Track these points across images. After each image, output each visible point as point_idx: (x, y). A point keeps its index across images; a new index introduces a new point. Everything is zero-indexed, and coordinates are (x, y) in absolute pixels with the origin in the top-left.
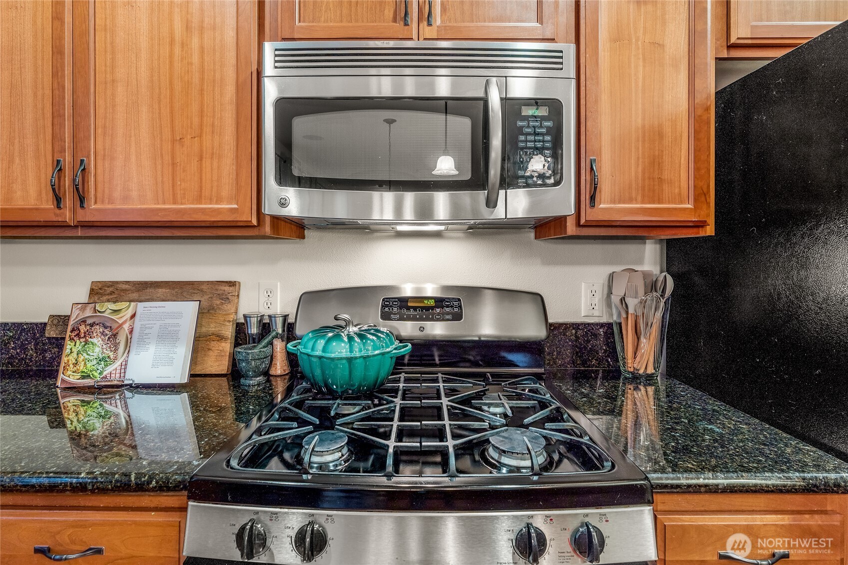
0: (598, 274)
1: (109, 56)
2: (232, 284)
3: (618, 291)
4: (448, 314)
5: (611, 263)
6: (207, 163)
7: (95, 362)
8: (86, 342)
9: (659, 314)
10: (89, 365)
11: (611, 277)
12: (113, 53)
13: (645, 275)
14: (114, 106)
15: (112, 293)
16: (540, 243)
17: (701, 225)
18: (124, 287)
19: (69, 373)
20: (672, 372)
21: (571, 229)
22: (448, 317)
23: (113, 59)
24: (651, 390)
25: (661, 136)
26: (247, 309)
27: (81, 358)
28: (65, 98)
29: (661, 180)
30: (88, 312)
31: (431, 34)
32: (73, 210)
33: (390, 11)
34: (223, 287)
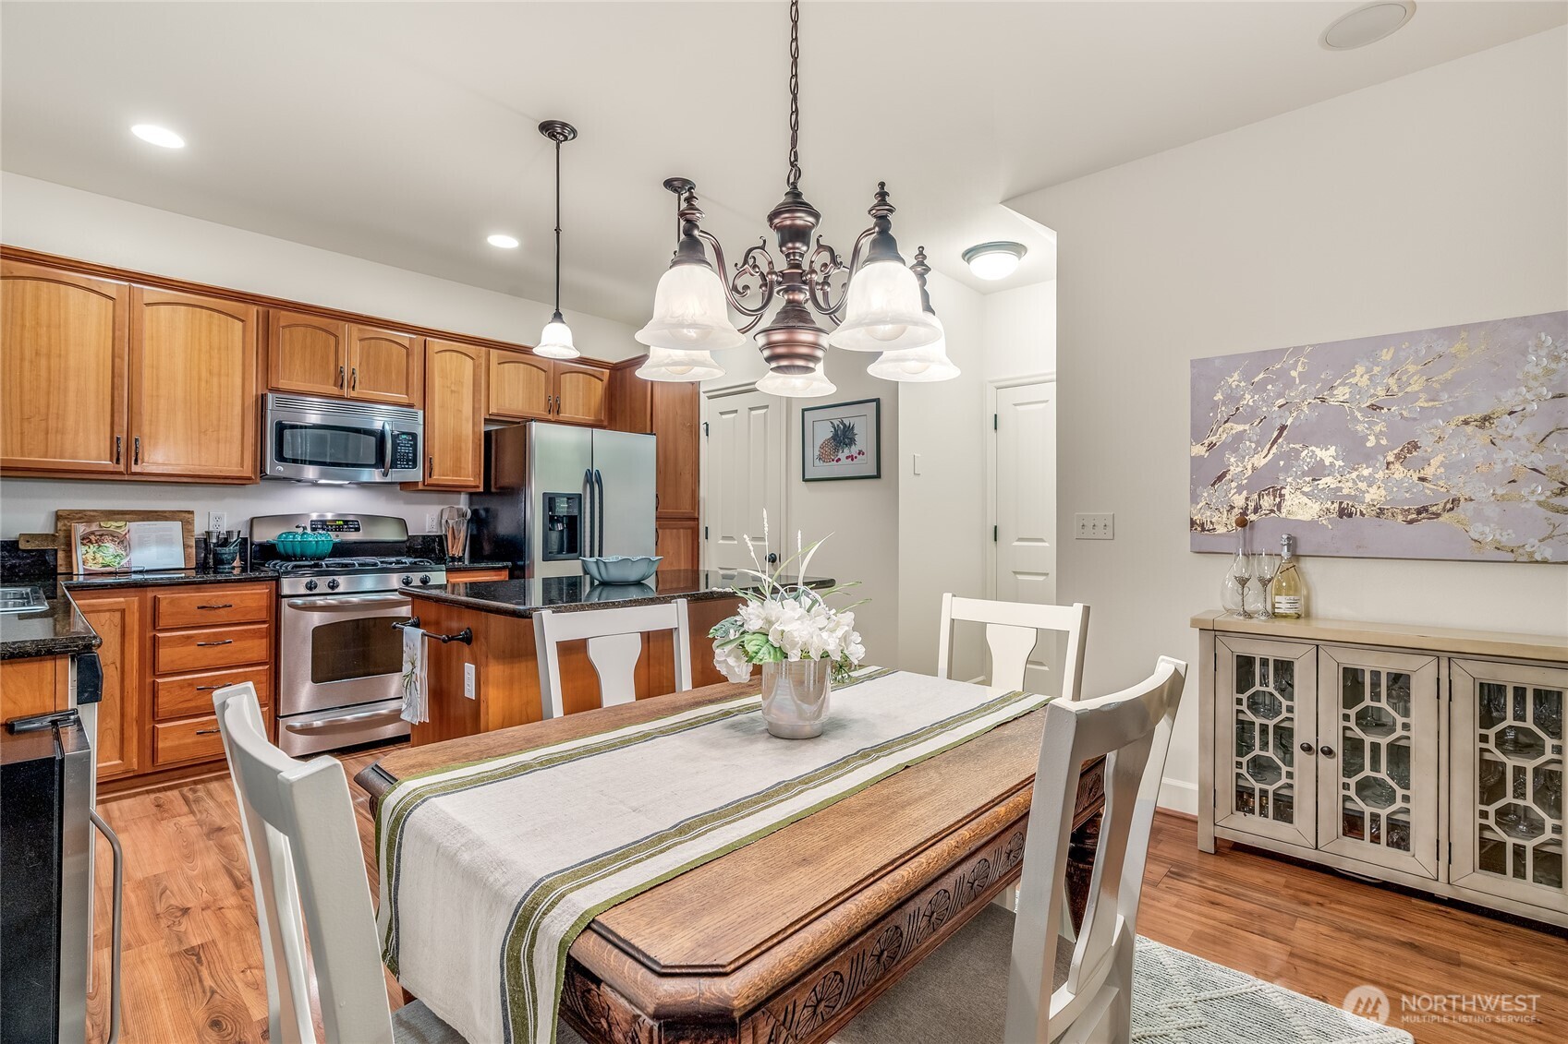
2: (192, 512)
3: (445, 517)
4: (351, 528)
5: (442, 504)
7: (112, 557)
8: (100, 546)
9: (464, 528)
10: (107, 559)
11: (443, 510)
12: (158, 381)
13: (458, 510)
14: (158, 410)
15: (80, 517)
16: (403, 493)
17: (478, 487)
18: (92, 514)
19: (90, 564)
20: (472, 553)
21: (421, 487)
22: (350, 530)
23: (158, 383)
25: (461, 449)
26: (199, 529)
27: (98, 556)
28: (123, 402)
29: (460, 468)
30: (94, 527)
31: (354, 394)
32: (128, 466)
33: (332, 381)
34: (184, 515)
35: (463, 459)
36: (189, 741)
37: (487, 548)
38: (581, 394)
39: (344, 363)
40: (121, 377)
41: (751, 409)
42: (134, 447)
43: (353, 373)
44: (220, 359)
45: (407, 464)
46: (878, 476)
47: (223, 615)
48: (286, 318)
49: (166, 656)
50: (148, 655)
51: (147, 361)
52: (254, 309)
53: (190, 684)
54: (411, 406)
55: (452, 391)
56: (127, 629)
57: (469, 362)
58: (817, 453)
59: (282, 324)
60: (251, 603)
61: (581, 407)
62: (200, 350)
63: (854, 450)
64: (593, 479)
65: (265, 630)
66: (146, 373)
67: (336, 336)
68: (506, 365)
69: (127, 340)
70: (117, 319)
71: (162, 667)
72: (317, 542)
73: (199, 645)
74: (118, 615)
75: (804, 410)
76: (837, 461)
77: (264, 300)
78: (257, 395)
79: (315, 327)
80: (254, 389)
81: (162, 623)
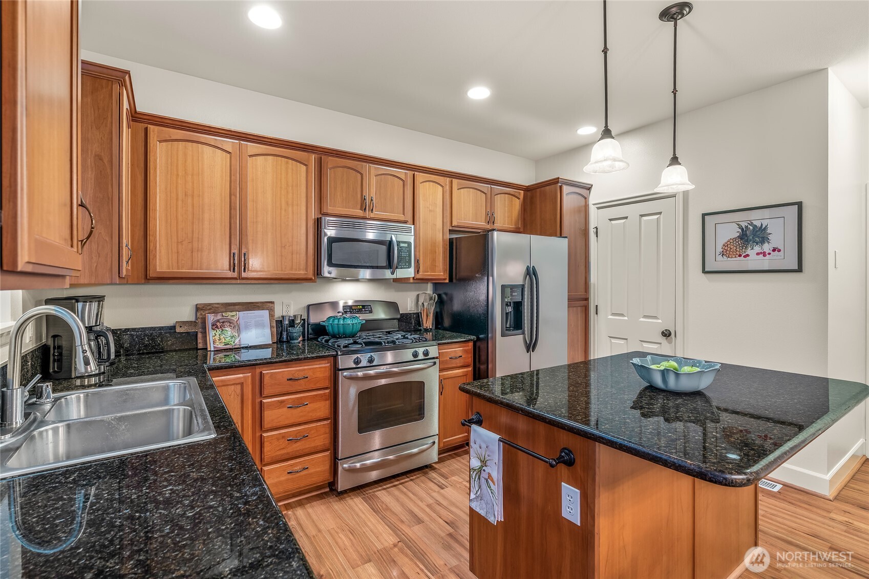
0: (413, 295)
1: (255, 212)
2: (272, 303)
3: (421, 301)
4: (367, 311)
5: (418, 291)
6: (294, 256)
7: (230, 338)
8: (222, 330)
9: (433, 308)
10: (227, 339)
11: (418, 296)
12: (257, 211)
13: (429, 295)
14: (257, 232)
15: (210, 309)
16: (395, 284)
17: (444, 279)
18: (216, 306)
19: (217, 344)
20: (437, 328)
22: (367, 312)
23: (257, 213)
24: (431, 333)
25: (435, 252)
26: (278, 314)
27: (222, 337)
28: (236, 227)
29: (435, 266)
30: (219, 317)
31: (372, 215)
32: (240, 273)
33: (359, 206)
34: (268, 304)
35: (437, 259)
36: (283, 478)
37: (447, 322)
38: (507, 209)
39: (366, 193)
40: (235, 209)
41: (642, 216)
42: (243, 259)
43: (372, 200)
44: (293, 194)
45: (405, 265)
46: (800, 269)
47: (302, 385)
48: (331, 161)
49: (270, 416)
50: (258, 415)
51: (249, 198)
52: (313, 157)
53: (283, 436)
54: (405, 222)
55: (430, 211)
56: (245, 398)
57: (440, 188)
58: (719, 249)
59: (330, 166)
60: (319, 375)
61: (507, 218)
62: (281, 188)
63: (767, 247)
64: (531, 273)
65: (327, 394)
66: (249, 205)
67: (361, 174)
68: (462, 190)
69: (238, 182)
70: (232, 168)
71: (267, 425)
72: (353, 324)
73: (288, 408)
74: (239, 387)
75: (704, 215)
76: (745, 257)
77: (319, 149)
78: (315, 219)
79: (349, 168)
80: (313, 215)
81: (266, 392)
